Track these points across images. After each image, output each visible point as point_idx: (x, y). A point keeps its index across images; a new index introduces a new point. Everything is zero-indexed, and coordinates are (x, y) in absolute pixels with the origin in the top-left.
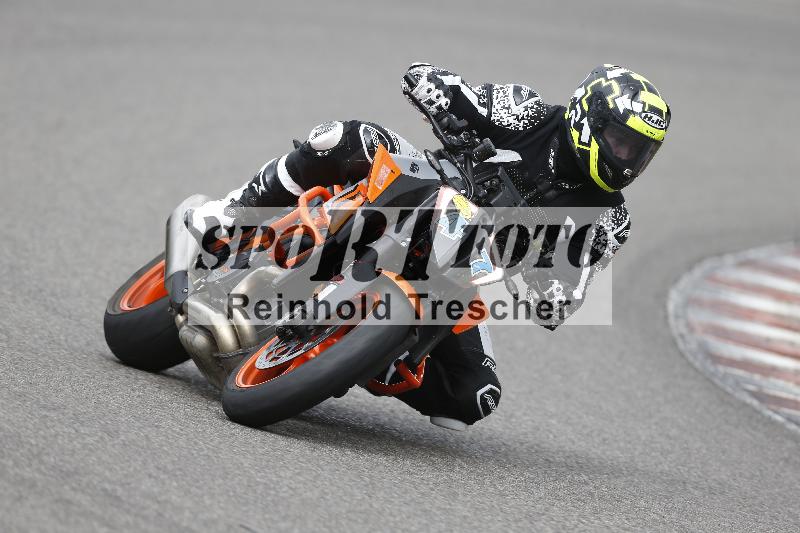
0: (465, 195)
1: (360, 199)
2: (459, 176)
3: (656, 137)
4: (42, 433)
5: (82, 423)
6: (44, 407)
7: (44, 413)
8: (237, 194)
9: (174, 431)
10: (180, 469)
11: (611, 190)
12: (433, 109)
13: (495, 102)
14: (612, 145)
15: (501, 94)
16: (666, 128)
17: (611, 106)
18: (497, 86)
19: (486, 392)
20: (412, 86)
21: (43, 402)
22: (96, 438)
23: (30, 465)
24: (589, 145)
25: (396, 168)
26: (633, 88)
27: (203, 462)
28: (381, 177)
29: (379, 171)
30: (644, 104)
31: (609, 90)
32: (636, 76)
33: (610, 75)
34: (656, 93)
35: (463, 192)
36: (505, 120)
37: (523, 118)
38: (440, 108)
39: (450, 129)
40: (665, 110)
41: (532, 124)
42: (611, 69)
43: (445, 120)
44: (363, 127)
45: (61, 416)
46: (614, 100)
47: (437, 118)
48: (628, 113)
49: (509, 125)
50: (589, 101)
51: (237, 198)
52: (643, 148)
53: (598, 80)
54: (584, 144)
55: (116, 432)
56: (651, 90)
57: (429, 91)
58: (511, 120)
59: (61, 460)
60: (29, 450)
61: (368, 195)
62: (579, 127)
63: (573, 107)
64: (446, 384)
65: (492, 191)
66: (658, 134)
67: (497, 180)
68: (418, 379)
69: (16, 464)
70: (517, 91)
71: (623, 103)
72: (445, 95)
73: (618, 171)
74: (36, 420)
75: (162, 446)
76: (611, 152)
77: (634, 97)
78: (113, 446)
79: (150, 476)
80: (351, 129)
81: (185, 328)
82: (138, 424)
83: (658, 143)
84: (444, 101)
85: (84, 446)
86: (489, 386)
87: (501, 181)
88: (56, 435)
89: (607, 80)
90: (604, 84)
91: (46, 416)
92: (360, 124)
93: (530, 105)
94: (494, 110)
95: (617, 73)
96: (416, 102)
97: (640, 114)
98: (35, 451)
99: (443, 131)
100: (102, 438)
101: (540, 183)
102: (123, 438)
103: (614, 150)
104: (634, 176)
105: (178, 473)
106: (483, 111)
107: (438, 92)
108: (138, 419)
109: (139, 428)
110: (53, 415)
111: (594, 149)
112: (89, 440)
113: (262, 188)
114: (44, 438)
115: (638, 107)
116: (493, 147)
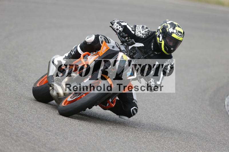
0: (126, 55)
1: (98, 56)
2: (125, 49)
3: (180, 40)
4: (46, 138)
5: (57, 136)
6: (47, 131)
7: (47, 132)
8: (67, 55)
9: (84, 138)
10: (85, 149)
11: (168, 54)
12: (118, 31)
13: (136, 30)
14: (168, 42)
15: (138, 28)
16: (183, 37)
17: (168, 31)
18: (137, 26)
19: (134, 109)
20: (113, 25)
21: (46, 129)
22: (61, 140)
23: (42, 147)
24: (161, 42)
25: (108, 47)
26: (174, 26)
27: (92, 147)
28: (103, 50)
29: (103, 48)
30: (177, 30)
31: (167, 26)
32: (175, 23)
33: (168, 22)
34: (180, 28)
35: (126, 54)
36: (139, 35)
37: (144, 34)
38: (120, 31)
39: (123, 37)
40: (183, 32)
41: (147, 36)
42: (168, 21)
43: (121, 34)
44: (100, 36)
45: (51, 133)
46: (168, 29)
47: (119, 34)
48: (172, 33)
49: (140, 36)
50: (162, 30)
51: (67, 56)
52: (177, 43)
53: (164, 24)
54: (160, 41)
55: (67, 138)
56: (179, 27)
57: (117, 26)
58: (141, 35)
59: (51, 146)
60: (43, 143)
61: (100, 54)
62: (159, 37)
63: (158, 31)
64: (123, 106)
65: (134, 54)
66: (181, 39)
67: (135, 51)
68: (113, 105)
69: (39, 147)
70: (143, 27)
71: (171, 30)
72: (122, 28)
73: (170, 49)
74: (44, 135)
75: (80, 142)
76: (168, 44)
77: (174, 29)
78: (66, 142)
79: (77, 150)
80: (97, 37)
81: (51, 91)
82: (73, 136)
83: (181, 41)
84: (121, 29)
85: (58, 142)
86: (134, 107)
87: (136, 51)
88: (50, 139)
89: (167, 24)
90: (166, 25)
91: (47, 133)
92: (99, 35)
93: (146, 31)
94: (136, 32)
95: (170, 22)
96: (114, 29)
97: (175, 33)
98: (44, 143)
99: (121, 37)
100: (63, 140)
101: (149, 52)
102: (69, 140)
103: (169, 43)
104: (174, 50)
105: (85, 150)
106: (133, 32)
107: (119, 27)
108: (73, 134)
109: (74, 137)
110: (49, 133)
111: (163, 43)
112: (59, 140)
113: (73, 53)
114: (47, 139)
115: (175, 31)
116: (134, 42)
